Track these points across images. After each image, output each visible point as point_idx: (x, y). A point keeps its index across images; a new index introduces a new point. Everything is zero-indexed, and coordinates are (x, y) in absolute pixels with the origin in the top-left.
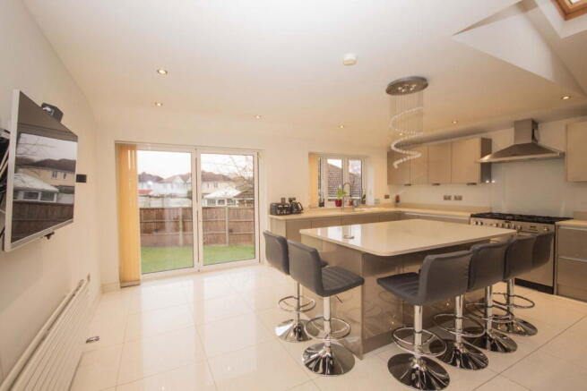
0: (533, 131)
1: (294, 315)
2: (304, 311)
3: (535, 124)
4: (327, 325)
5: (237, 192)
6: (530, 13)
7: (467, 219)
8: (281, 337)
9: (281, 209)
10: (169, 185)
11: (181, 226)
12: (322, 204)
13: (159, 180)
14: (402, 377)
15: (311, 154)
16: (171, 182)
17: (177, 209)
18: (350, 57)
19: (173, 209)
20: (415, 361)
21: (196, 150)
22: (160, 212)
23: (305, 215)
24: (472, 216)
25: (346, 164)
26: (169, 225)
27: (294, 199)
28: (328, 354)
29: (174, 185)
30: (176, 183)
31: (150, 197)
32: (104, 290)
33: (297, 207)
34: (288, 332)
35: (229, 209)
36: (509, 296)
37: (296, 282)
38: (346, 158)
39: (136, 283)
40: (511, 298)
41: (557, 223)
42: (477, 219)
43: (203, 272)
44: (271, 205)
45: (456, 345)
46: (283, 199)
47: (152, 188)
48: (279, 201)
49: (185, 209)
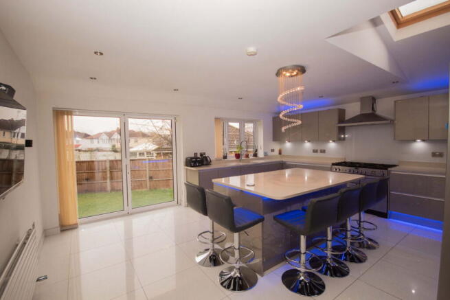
0: (373, 105)
1: (210, 246)
2: (218, 243)
3: (374, 99)
4: (237, 253)
5: (155, 147)
6: (379, 27)
7: (330, 166)
8: (200, 263)
9: (195, 162)
10: (95, 141)
11: (108, 175)
12: (225, 157)
13: (86, 136)
14: (292, 287)
15: (217, 119)
16: (98, 138)
17: (105, 161)
18: (252, 49)
19: (102, 161)
20: (301, 274)
21: (124, 115)
22: (90, 164)
23: (213, 166)
24: (333, 164)
25: (242, 126)
26: (98, 176)
27: (204, 154)
28: (238, 275)
29: (100, 141)
30: (102, 139)
31: (79, 151)
32: (47, 234)
33: (207, 160)
34: (205, 259)
35: (149, 160)
36: (360, 222)
37: (211, 221)
38: (243, 122)
39: (74, 226)
40: (362, 224)
41: (389, 169)
42: (337, 167)
43: (132, 214)
44: (187, 159)
45: (328, 260)
46: (196, 154)
47: (80, 143)
48: (193, 156)
49: (111, 162)
